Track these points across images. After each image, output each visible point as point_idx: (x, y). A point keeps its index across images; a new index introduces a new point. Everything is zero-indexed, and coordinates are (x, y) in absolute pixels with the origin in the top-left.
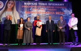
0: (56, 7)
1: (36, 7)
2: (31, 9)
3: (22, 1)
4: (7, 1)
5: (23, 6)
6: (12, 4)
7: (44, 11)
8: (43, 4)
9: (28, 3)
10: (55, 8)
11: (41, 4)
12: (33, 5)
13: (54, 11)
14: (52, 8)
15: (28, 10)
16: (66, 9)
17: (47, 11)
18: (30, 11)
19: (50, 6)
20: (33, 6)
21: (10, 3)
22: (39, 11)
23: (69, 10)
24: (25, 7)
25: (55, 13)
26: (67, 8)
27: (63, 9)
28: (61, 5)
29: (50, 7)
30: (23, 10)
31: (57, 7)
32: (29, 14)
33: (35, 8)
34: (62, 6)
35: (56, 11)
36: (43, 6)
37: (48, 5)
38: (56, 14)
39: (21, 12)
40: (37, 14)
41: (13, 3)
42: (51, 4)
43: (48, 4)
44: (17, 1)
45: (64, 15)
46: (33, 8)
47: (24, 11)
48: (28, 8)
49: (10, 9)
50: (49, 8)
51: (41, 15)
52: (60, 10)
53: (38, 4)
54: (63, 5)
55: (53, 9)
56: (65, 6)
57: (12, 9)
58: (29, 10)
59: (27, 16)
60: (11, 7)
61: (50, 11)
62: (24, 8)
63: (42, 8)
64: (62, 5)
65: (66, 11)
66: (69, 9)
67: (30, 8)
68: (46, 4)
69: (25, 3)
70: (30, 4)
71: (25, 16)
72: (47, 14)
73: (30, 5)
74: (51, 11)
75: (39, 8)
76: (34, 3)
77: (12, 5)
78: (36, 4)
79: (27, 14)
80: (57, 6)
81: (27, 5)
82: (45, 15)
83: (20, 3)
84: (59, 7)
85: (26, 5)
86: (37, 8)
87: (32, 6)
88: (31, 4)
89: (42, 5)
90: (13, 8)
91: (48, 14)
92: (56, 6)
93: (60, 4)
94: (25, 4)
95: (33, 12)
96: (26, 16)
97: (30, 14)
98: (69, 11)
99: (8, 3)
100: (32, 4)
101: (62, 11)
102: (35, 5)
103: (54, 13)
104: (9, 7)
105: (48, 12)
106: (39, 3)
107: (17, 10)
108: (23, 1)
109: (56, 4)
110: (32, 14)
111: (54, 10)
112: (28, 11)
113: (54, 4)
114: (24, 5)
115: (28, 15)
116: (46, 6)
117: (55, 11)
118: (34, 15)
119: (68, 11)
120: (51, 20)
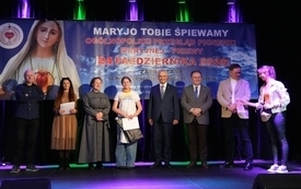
0: (200, 42)
1: (132, 41)
2: (116, 51)
3: (84, 23)
4: (36, 22)
5: (88, 41)
6: (52, 32)
7: (161, 56)
8: (157, 32)
9: (106, 29)
10: (196, 46)
11: (151, 32)
12: (123, 36)
13: (194, 56)
14: (187, 46)
15: (105, 53)
16: (236, 48)
17: (169, 55)
18: (113, 55)
19: (180, 37)
20: (124, 40)
21: (44, 30)
22: (144, 56)
23: (246, 50)
24: (96, 41)
25: (198, 62)
26: (237, 45)
27: (225, 49)
28: (218, 33)
29: (179, 42)
30: (89, 51)
31: (205, 43)
32: (109, 65)
33: (129, 46)
34: (222, 37)
35: (201, 56)
36: (157, 37)
37: (173, 36)
38: (203, 64)
39: (83, 58)
40: (136, 65)
41: (56, 28)
42: (184, 32)
43: (173, 32)
44: (69, 23)
46: (125, 45)
47: (94, 57)
48: (105, 46)
49: (44, 49)
50: (177, 46)
51: (150, 68)
52: (213, 51)
53: (140, 32)
54: (225, 33)
55: (192, 47)
56: (230, 36)
57: (54, 50)
58: (110, 52)
59: (102, 71)
60: (50, 44)
61: (179, 55)
62: (92, 45)
63: (152, 44)
64: (223, 34)
65: (235, 54)
66: (247, 47)
67: (113, 46)
68: (167, 32)
69: (95, 29)
70: (113, 31)
71: (96, 72)
72: (169, 66)
73: (113, 36)
74: (185, 56)
75: (143, 45)
76: (125, 31)
77: (54, 37)
78: (133, 32)
79: (103, 65)
80: (206, 38)
81: (104, 36)
82: (165, 67)
83: (78, 28)
84: (210, 43)
85: (99, 36)
86: (137, 46)
87: (118, 39)
88: (117, 32)
89: (154, 36)
90: (57, 46)
91: (174, 66)
92: (202, 37)
93: (215, 31)
94: (97, 31)
95: (122, 58)
96: (99, 72)
97: (112, 64)
98: (245, 56)
99: (39, 31)
100: (120, 31)
101: (221, 55)
102: (129, 36)
103: (192, 61)
104: (42, 44)
105: (175, 58)
106: (144, 30)
107: (70, 54)
108: (90, 24)
109: (202, 33)
110: (122, 66)
111: (195, 51)
112: (105, 57)
113: (193, 33)
114: (91, 35)
115: (106, 71)
116: (165, 37)
117: (197, 57)
118: (127, 70)
119: (241, 53)
120: (165, 85)
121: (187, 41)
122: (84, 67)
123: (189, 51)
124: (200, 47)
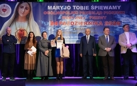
0: (105, 12)
1: (68, 13)
2: (60, 18)
3: (43, 4)
4: (18, 3)
5: (45, 13)
6: (26, 8)
7: (83, 21)
8: (82, 8)
9: (54, 6)
10: (103, 15)
11: (78, 8)
12: (63, 10)
13: (101, 20)
14: (98, 15)
15: (54, 19)
16: (125, 16)
17: (88, 20)
18: (58, 20)
19: (94, 10)
20: (64, 12)
21: (22, 7)
22: (74, 20)
23: (130, 17)
24: (49, 13)
25: (104, 24)
26: (126, 14)
27: (119, 16)
28: (115, 7)
29: (93, 13)
30: (46, 18)
31: (108, 13)
32: (56, 25)
33: (66, 15)
34: (117, 10)
35: (105, 20)
36: (81, 10)
37: (90, 10)
38: (106, 25)
39: (43, 22)
40: (70, 26)
41: (28, 6)
42: (96, 7)
43: (90, 8)
44: (35, 4)
45: (120, 26)
46: (64, 15)
47: (48, 21)
48: (54, 16)
49: (22, 17)
50: (92, 15)
51: (77, 27)
52: (112, 17)
53: (72, 8)
54: (119, 7)
55: (100, 15)
56: (122, 9)
57: (27, 18)
58: (56, 19)
59: (53, 29)
60: (25, 15)
61: (94, 20)
62: (47, 15)
63: (79, 14)
64: (117, 8)
65: (124, 19)
66: (131, 15)
67: (58, 16)
68: (87, 8)
69: (49, 6)
70: (58, 8)
71: (49, 29)
72: (88, 26)
73: (58, 10)
74: (96, 20)
75: (74, 15)
76: (64, 7)
77: (27, 11)
78: (69, 7)
79: (53, 26)
80: (108, 10)
81: (53, 10)
82: (85, 27)
84: (110, 13)
85: (51, 10)
86: (71, 15)
87: (61, 12)
88: (60, 8)
89: (80, 10)
90: (29, 16)
91: (90, 26)
92: (106, 10)
93: (113, 6)
94: (49, 8)
95: (63, 22)
96: (51, 30)
97: (58, 25)
98: (130, 20)
99: (20, 8)
100: (62, 8)
101: (117, 20)
102: (67, 10)
103: (101, 23)
104: (21, 15)
105: (91, 21)
106: (74, 6)
107: (36, 20)
108: (46, 4)
109: (106, 8)
110: (63, 26)
111: (102, 18)
112: (54, 21)
113: (101, 8)
114: (47, 10)
115: (54, 29)
116: (86, 10)
117: (103, 21)
118: (66, 28)
119: (128, 18)
121: (98, 12)
122: (43, 27)
123: (99, 18)
124: (105, 15)
